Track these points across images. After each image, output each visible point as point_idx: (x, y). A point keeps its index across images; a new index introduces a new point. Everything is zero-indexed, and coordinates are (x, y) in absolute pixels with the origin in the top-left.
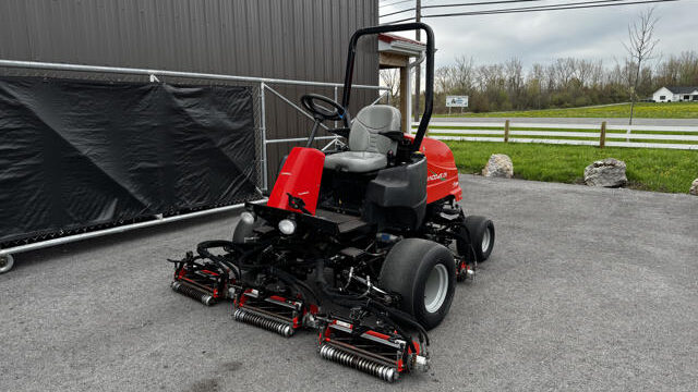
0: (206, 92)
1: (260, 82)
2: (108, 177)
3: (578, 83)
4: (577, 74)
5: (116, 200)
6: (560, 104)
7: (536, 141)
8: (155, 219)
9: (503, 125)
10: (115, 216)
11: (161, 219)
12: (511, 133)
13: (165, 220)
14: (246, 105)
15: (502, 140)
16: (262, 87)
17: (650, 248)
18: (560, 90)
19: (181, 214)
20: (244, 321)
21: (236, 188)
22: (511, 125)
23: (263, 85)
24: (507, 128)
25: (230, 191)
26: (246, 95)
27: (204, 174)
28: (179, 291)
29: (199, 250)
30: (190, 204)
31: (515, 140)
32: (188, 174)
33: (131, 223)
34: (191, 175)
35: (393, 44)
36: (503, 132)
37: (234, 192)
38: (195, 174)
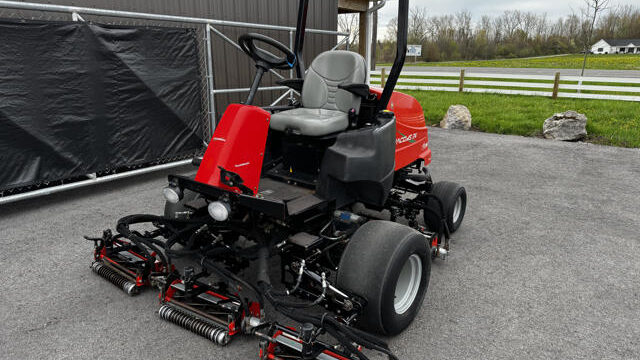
0: (143, 36)
1: (205, 24)
2: (25, 133)
3: (523, 34)
4: (522, 26)
5: (38, 159)
6: (505, 55)
7: (490, 90)
8: (88, 178)
9: (458, 75)
10: (38, 176)
11: (94, 179)
12: (466, 82)
13: (99, 179)
14: (188, 51)
15: (457, 89)
16: (208, 29)
17: (631, 216)
18: (506, 41)
19: (117, 172)
20: (170, 320)
21: (181, 143)
22: (467, 75)
23: (208, 27)
24: (462, 78)
25: (173, 147)
26: (190, 38)
27: (143, 128)
28: (99, 273)
29: (119, 228)
30: (128, 162)
31: (469, 90)
32: (124, 127)
33: (58, 183)
34: (127, 130)
36: (458, 82)
37: (178, 147)
38: (132, 128)
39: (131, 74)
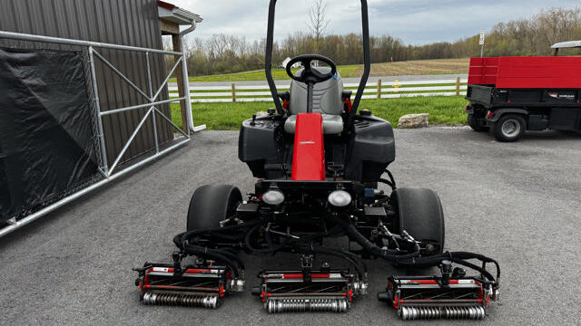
0: (42, 58)
1: (88, 47)
3: (231, 54)
4: (229, 46)
6: (222, 71)
7: (258, 99)
8: (7, 225)
11: (16, 224)
12: (237, 94)
14: (78, 74)
16: (91, 52)
18: (219, 60)
19: (33, 212)
21: (81, 171)
23: (91, 50)
25: (76, 175)
26: (78, 60)
27: (49, 160)
30: (42, 198)
32: (32, 161)
34: (35, 164)
35: (174, 11)
37: (79, 176)
38: (41, 161)
39: (35, 101)
